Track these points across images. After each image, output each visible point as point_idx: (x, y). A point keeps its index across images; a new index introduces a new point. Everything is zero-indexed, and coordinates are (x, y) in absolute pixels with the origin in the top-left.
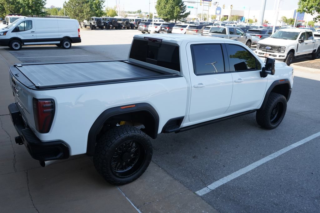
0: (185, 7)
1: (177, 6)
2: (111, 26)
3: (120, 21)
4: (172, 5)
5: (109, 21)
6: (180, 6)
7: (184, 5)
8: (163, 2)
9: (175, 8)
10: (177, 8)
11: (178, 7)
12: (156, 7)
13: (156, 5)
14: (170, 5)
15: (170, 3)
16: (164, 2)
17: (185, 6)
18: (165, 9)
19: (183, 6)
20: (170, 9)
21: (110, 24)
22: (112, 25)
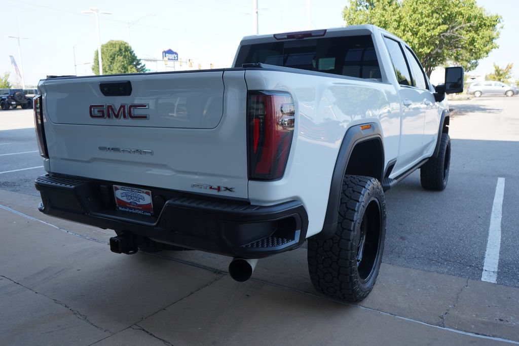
0: (142, 67)
1: (131, 66)
2: (13, 103)
3: (30, 93)
4: (123, 63)
5: (8, 95)
6: (136, 66)
7: (141, 64)
8: (106, 60)
9: (129, 68)
10: (131, 68)
11: (133, 67)
12: (93, 69)
13: (93, 66)
14: (119, 64)
15: (120, 61)
16: (108, 60)
17: (143, 65)
18: (112, 71)
19: (140, 66)
20: (119, 71)
21: (11, 100)
22: (16, 101)
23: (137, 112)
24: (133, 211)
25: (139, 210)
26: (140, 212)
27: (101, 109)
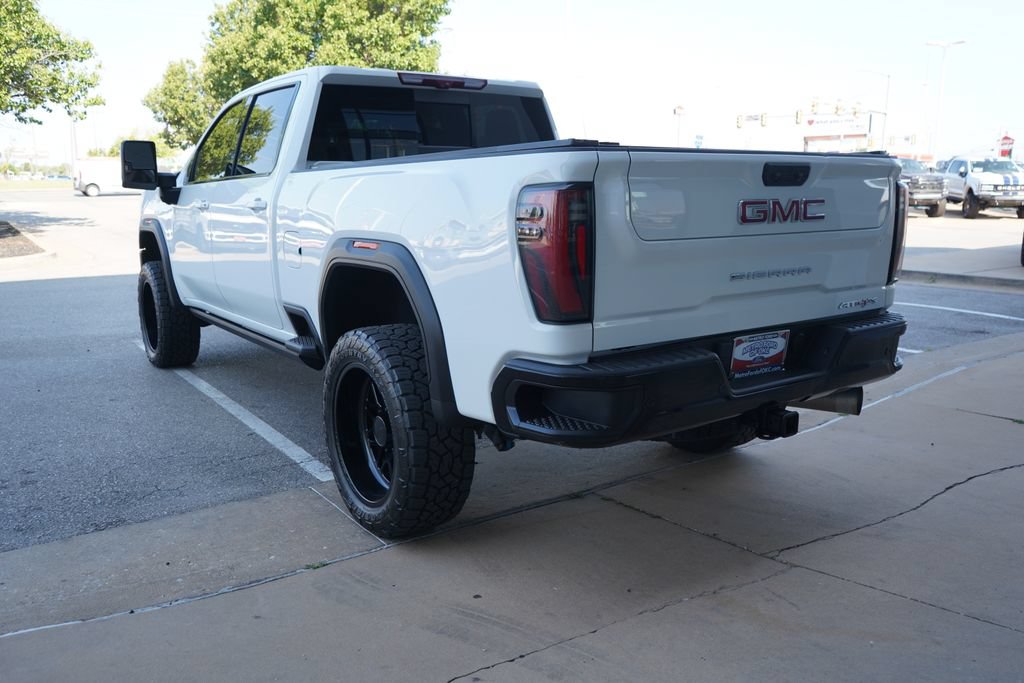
23: (812, 210)
24: (757, 372)
25: (764, 366)
26: (766, 370)
27: (762, 207)
